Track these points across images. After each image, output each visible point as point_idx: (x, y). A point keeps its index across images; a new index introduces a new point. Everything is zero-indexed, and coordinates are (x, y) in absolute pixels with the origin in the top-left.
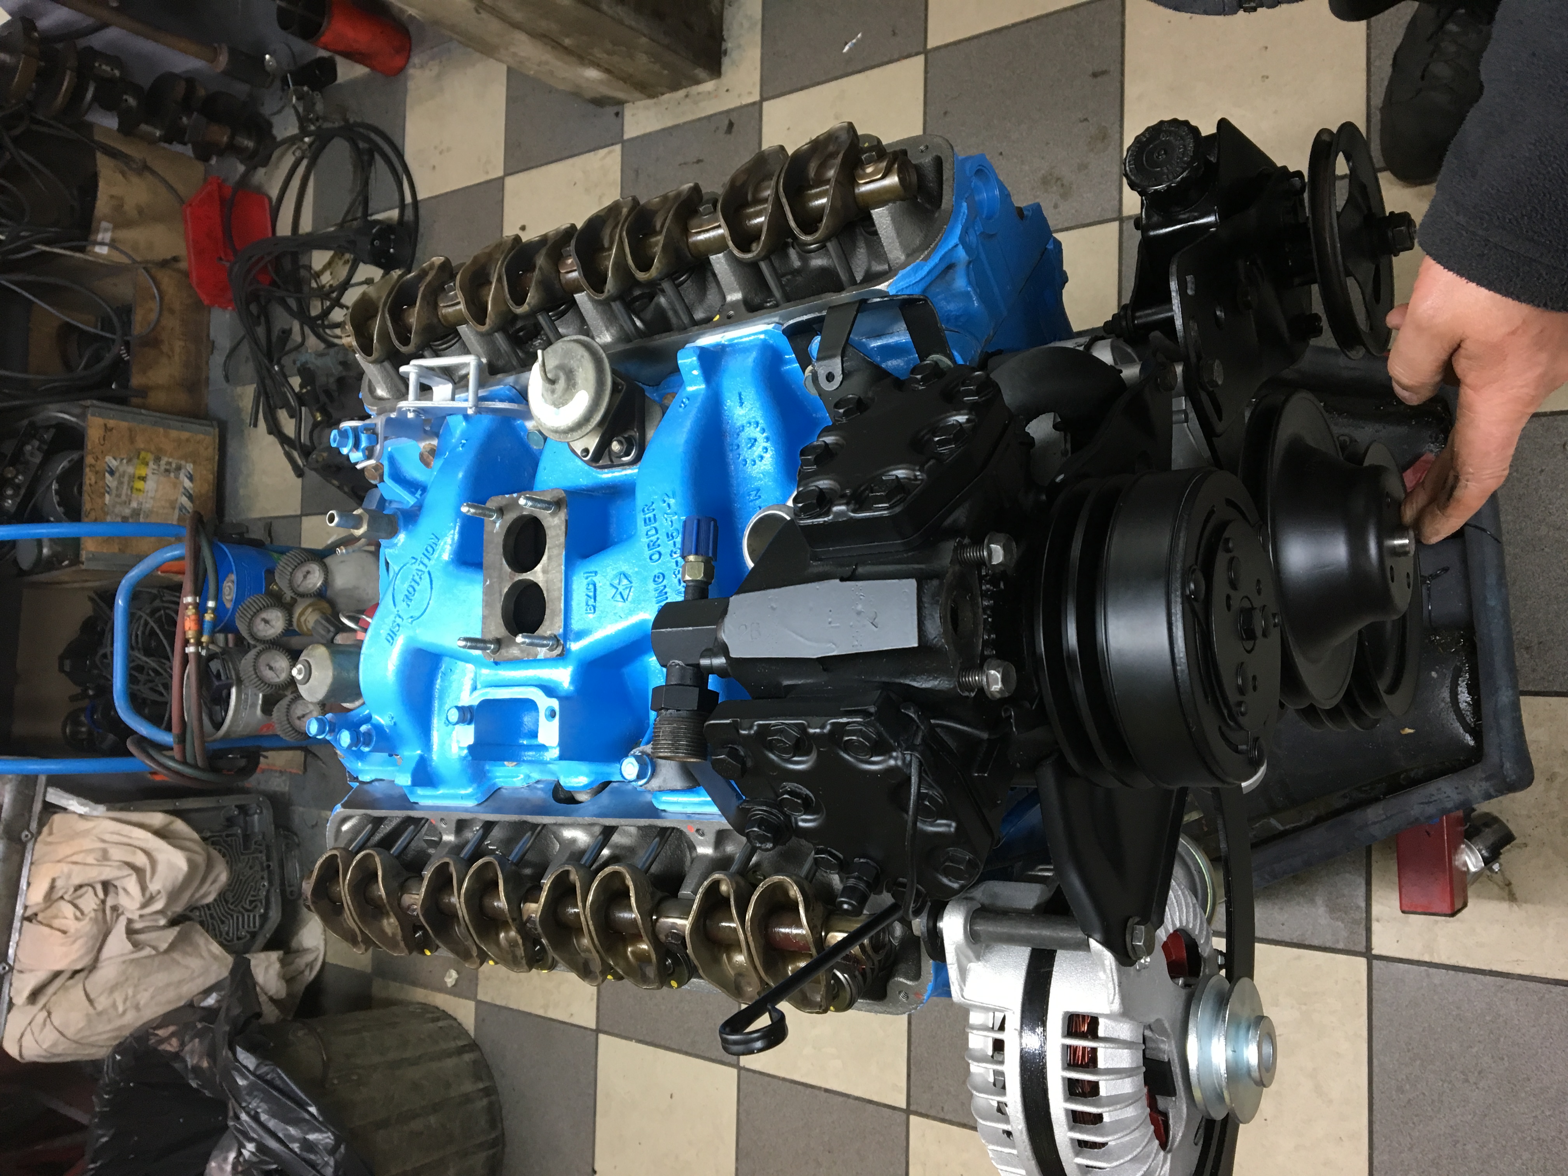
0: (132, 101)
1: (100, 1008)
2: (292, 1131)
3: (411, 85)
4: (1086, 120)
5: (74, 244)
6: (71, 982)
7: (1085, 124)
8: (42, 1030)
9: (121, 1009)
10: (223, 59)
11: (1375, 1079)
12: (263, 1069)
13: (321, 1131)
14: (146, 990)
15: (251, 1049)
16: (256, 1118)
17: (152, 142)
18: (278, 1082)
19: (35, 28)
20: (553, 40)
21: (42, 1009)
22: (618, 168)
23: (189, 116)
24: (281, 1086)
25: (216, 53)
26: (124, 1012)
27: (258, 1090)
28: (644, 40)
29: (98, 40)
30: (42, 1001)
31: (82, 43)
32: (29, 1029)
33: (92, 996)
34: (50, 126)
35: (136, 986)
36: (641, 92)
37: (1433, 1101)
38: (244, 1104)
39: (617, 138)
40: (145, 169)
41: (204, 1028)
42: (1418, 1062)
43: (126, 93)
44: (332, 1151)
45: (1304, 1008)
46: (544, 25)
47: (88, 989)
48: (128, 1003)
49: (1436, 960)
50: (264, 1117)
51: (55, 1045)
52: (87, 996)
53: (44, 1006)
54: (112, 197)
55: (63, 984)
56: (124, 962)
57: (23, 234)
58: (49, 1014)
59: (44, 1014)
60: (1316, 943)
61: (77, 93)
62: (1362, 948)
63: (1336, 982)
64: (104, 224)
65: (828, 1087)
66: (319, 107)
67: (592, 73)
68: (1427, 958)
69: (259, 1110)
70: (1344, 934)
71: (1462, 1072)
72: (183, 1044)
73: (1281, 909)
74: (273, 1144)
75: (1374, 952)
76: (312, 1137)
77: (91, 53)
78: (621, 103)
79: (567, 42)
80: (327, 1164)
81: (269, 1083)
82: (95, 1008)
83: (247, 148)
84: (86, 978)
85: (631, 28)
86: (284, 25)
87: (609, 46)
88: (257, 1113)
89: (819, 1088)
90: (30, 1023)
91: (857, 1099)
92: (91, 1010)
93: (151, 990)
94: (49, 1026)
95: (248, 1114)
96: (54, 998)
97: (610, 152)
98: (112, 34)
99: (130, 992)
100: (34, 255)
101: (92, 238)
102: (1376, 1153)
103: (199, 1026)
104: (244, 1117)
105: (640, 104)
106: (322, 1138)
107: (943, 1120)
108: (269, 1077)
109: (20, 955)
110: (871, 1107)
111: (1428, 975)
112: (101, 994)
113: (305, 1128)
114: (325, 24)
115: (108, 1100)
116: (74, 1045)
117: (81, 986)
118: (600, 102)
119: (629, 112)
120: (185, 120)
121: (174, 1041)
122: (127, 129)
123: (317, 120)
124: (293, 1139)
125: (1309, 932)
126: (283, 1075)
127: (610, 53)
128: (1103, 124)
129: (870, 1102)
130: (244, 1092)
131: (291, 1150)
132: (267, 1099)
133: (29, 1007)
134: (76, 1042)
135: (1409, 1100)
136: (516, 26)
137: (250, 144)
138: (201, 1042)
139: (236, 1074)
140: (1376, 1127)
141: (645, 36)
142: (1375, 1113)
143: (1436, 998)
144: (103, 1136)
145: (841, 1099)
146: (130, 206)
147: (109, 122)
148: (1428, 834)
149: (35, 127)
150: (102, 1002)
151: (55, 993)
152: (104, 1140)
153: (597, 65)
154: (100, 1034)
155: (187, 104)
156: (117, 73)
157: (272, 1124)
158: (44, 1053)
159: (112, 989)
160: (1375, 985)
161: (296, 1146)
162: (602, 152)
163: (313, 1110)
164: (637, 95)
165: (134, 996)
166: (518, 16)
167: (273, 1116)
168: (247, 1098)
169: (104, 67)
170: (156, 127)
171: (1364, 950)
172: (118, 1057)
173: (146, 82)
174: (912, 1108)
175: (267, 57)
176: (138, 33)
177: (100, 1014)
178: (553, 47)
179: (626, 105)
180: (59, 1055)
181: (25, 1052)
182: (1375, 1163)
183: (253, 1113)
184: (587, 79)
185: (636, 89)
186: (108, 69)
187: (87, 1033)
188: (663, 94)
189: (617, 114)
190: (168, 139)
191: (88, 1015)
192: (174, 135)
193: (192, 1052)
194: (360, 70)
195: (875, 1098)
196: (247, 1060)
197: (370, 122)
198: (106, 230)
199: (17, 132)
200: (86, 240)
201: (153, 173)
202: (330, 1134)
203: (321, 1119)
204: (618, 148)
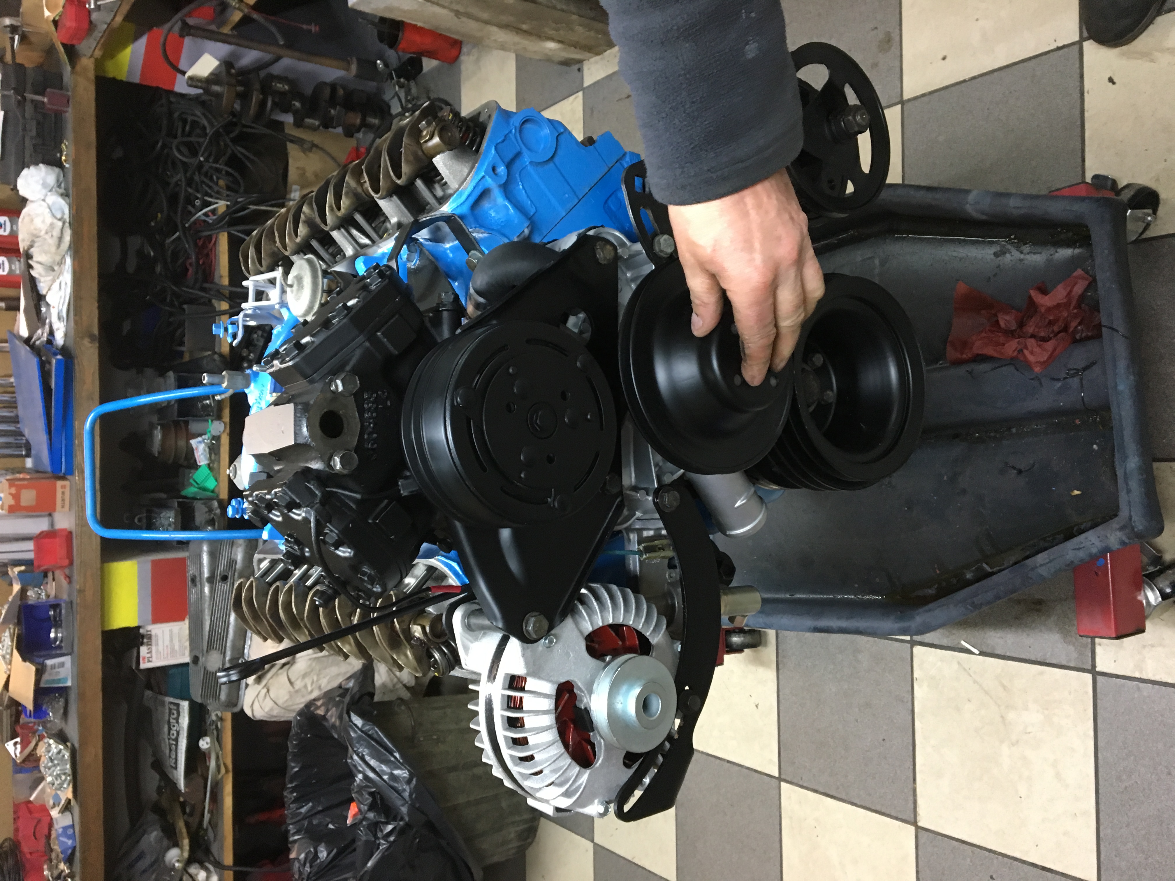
0: (297, 104)
1: (297, 687)
2: (384, 768)
3: (463, 67)
4: (876, 28)
5: (273, 202)
6: (280, 671)
7: (875, 31)
8: (264, 700)
9: (310, 689)
10: (354, 67)
11: (1100, 770)
12: (367, 727)
13: (401, 769)
14: (324, 677)
15: (361, 715)
16: (362, 758)
17: (314, 129)
18: (375, 736)
19: (233, 67)
20: (515, 28)
21: (263, 688)
22: (580, 108)
23: (335, 109)
24: (378, 739)
25: (349, 63)
26: (312, 691)
27: (363, 740)
28: (574, 17)
29: (277, 69)
30: (264, 682)
31: (263, 74)
32: (256, 700)
33: (293, 680)
34: (253, 128)
35: (318, 675)
36: (589, 52)
37: (1144, 789)
38: (355, 749)
39: (580, 88)
40: (314, 146)
41: (339, 701)
42: (1132, 758)
43: (294, 100)
44: (409, 782)
45: (1046, 712)
46: (505, 19)
47: (290, 677)
48: (314, 686)
49: (1144, 677)
50: (367, 758)
51: (272, 709)
52: (289, 680)
53: (265, 685)
54: (298, 168)
55: (276, 672)
56: (310, 659)
57: (240, 200)
58: (268, 691)
59: (265, 690)
60: (1054, 661)
61: (262, 104)
62: (1089, 667)
63: (1070, 693)
64: (295, 187)
65: (730, 759)
66: (414, 91)
67: (551, 45)
68: (1137, 675)
69: (364, 753)
70: (1074, 655)
71: (1167, 767)
72: (327, 711)
73: (1028, 635)
74: (371, 775)
75: (1098, 669)
76: (396, 772)
77: (272, 77)
78: (580, 62)
79: (525, 27)
80: (404, 790)
81: (370, 736)
82: (294, 688)
83: (375, 124)
84: (289, 669)
85: (563, 10)
86: (381, 40)
87: (554, 25)
88: (363, 755)
89: (724, 760)
90: (257, 696)
91: (748, 768)
92: (291, 688)
93: (328, 678)
94: (268, 698)
95: (358, 755)
96: (271, 681)
97: (576, 98)
98: (287, 62)
99: (315, 678)
100: (249, 213)
101: (288, 196)
102: (1101, 828)
103: (337, 699)
104: (355, 757)
105: (593, 60)
106: (402, 773)
107: (802, 787)
108: (370, 733)
109: (251, 654)
110: (756, 775)
111: (1139, 689)
112: (297, 679)
113: (392, 767)
114: (400, 35)
115: (296, 744)
116: (283, 711)
117: (285, 674)
118: (566, 63)
119: (586, 67)
120: (332, 111)
121: (323, 708)
122: (298, 124)
123: (413, 100)
124: (386, 774)
125: (1049, 654)
126: (379, 732)
127: (557, 30)
128: (888, 30)
129: (756, 771)
130: (355, 742)
131: (383, 780)
132: (369, 746)
133: (256, 685)
134: (284, 709)
135: (1126, 787)
136: (487, 22)
137: (376, 121)
138: (336, 710)
139: (350, 729)
140: (1102, 807)
141: (574, 14)
142: (1100, 796)
143: (1145, 707)
144: (294, 767)
145: (737, 768)
146: (309, 174)
147: (288, 119)
148: (1096, 573)
149: (245, 130)
150: (299, 684)
151: (271, 678)
152: (296, 769)
153: (551, 39)
154: (298, 704)
155: (333, 101)
156: (286, 87)
157: (373, 762)
158: (266, 715)
159: (305, 676)
160: (1099, 696)
161: (386, 777)
162: (572, 98)
163: (397, 755)
164: (588, 55)
165: (317, 681)
166: (485, 16)
167: (373, 757)
168: (357, 745)
169: (278, 85)
170: (316, 120)
171: (1090, 668)
172: (299, 718)
173: (308, 91)
174: (783, 777)
175: (378, 62)
176: (299, 59)
177: (297, 691)
178: (517, 33)
179: (584, 62)
180: (276, 717)
181: (256, 713)
182: (1101, 835)
183: (360, 755)
184: (551, 50)
185: (585, 51)
186: (281, 86)
187: (290, 703)
188: (605, 51)
189: (579, 70)
190: (326, 127)
191: (290, 692)
192: (327, 124)
193: (332, 716)
194: (434, 63)
195: (759, 769)
196: (358, 721)
197: (441, 97)
198: (295, 191)
199: (232, 135)
200: (284, 198)
201: (321, 149)
202: (406, 771)
203: (401, 761)
204: (580, 94)
